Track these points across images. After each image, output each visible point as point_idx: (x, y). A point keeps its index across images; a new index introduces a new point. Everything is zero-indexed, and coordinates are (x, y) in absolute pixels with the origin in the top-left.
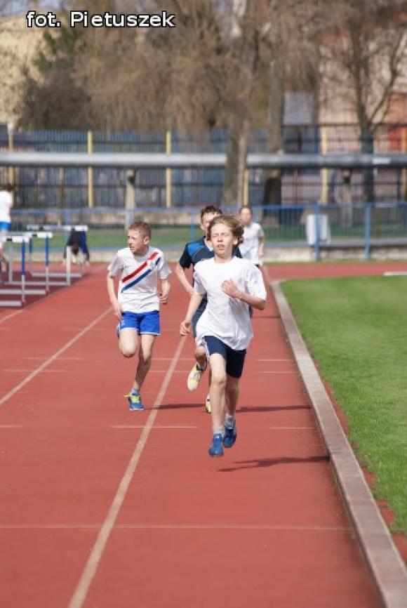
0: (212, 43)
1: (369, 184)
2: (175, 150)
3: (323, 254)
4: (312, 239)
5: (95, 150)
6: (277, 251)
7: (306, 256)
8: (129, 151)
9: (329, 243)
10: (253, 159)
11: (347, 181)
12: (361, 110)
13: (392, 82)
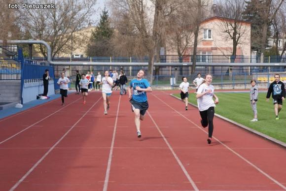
0: (144, 35)
1: (181, 70)
2: (132, 62)
3: (174, 88)
4: (172, 84)
5: (112, 62)
6: (163, 87)
7: (170, 88)
8: (121, 62)
9: (176, 85)
10: (155, 64)
11: (176, 69)
12: (179, 52)
13: (187, 45)
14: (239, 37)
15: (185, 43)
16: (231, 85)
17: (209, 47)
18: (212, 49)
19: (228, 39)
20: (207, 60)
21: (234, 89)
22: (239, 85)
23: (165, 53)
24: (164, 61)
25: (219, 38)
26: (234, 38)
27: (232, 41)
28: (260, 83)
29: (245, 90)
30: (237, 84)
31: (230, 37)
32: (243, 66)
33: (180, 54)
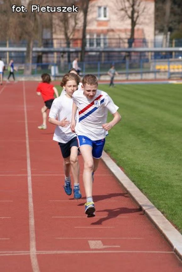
1: (69, 57)
2: (10, 46)
4: (53, 74)
10: (34, 49)
11: (62, 56)
12: (66, 34)
13: (75, 26)
14: (138, 16)
15: (73, 24)
16: (124, 75)
17: (104, 28)
18: (108, 31)
19: (125, 19)
20: (102, 45)
21: (127, 80)
22: (133, 75)
23: (52, 36)
24: (50, 45)
25: (114, 17)
26: (132, 17)
27: (129, 21)
28: (158, 71)
29: (141, 80)
30: (131, 73)
31: (127, 16)
32: (145, 52)
33: (67, 38)
